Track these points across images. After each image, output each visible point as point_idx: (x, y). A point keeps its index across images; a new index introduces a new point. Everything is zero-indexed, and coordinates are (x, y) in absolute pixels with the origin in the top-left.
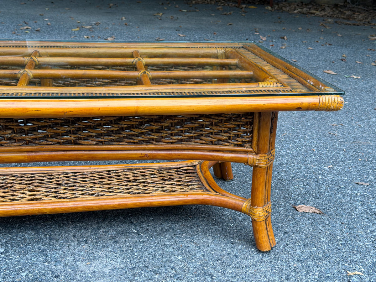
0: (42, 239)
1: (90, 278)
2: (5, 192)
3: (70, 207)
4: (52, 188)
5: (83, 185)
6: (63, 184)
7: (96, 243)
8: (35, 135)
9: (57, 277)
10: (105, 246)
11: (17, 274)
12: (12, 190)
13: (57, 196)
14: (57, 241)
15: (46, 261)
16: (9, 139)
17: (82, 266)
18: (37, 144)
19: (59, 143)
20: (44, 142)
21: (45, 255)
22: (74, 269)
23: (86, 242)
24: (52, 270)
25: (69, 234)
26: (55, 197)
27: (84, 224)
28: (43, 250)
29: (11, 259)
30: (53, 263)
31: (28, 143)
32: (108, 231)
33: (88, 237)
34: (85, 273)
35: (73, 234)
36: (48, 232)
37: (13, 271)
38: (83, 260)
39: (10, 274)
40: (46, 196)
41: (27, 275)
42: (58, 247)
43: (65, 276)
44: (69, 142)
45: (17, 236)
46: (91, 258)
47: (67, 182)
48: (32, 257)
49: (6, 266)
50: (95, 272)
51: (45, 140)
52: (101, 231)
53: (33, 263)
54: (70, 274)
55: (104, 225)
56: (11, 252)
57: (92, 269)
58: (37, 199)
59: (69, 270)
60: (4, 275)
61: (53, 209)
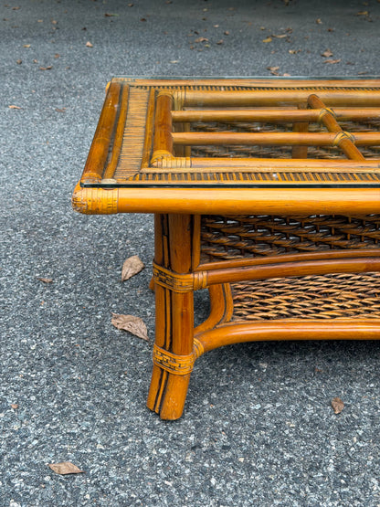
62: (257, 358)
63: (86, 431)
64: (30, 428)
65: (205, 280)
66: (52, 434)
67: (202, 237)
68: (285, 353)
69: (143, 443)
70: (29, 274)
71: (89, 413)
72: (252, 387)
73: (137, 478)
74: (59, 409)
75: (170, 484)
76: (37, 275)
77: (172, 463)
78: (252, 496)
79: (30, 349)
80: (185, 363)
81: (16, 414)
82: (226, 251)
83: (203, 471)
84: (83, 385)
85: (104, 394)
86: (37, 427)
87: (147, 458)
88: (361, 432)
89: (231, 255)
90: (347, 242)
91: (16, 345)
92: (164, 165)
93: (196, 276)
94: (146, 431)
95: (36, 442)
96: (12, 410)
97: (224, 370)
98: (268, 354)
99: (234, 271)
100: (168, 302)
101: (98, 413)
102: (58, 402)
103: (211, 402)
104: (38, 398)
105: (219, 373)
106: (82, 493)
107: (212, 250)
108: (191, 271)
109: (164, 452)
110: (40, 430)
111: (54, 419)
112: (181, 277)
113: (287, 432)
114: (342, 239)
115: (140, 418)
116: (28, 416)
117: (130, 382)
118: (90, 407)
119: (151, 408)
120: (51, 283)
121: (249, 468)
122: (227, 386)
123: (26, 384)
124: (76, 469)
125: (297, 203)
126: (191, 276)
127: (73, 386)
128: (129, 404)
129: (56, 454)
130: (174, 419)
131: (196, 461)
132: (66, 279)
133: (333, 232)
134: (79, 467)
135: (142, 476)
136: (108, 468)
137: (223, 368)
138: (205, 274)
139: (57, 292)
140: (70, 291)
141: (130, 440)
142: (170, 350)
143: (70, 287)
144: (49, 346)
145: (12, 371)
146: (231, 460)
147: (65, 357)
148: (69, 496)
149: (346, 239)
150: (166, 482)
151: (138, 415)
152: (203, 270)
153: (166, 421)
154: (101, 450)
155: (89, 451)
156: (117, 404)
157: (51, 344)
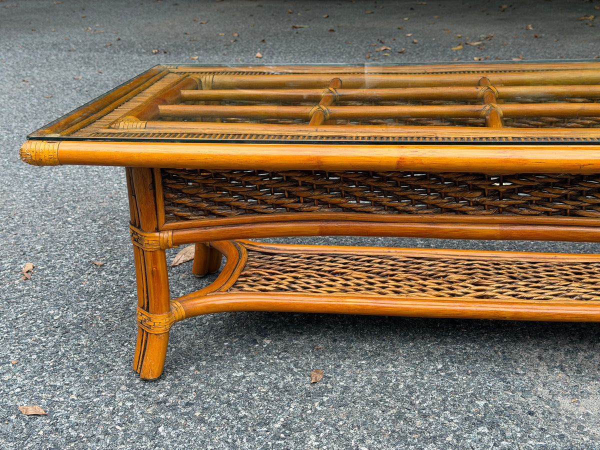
0: (492, 356)
1: (584, 422)
2: (439, 284)
3: (542, 313)
4: (505, 283)
5: (553, 282)
6: (520, 277)
7: (579, 372)
8: (513, 199)
9: (531, 413)
10: (593, 378)
11: (471, 402)
12: (448, 281)
13: (517, 295)
14: (515, 362)
15: (508, 388)
16: (476, 204)
17: (565, 403)
18: (516, 213)
19: (547, 213)
20: (526, 211)
21: (504, 380)
22: (554, 406)
23: (562, 369)
24: (520, 403)
25: (531, 354)
26: (514, 296)
27: (550, 342)
28: (500, 373)
29: (455, 380)
30: (520, 394)
31: (500, 211)
32: (592, 357)
33: (562, 361)
34: (573, 414)
35: (536, 354)
36: (499, 348)
37: (464, 397)
38: (564, 395)
39: (460, 401)
40: (501, 293)
41: (486, 405)
42: (522, 372)
43: (543, 414)
44: (563, 213)
45: (455, 349)
46: (577, 395)
47: (525, 275)
48: (485, 380)
49: (452, 389)
50: (588, 414)
51: (528, 208)
52: (581, 355)
53: (491, 390)
54: (550, 413)
55: (584, 348)
56: (453, 370)
57: (582, 409)
58: (488, 297)
59: (548, 407)
60: (452, 400)
61: (516, 313)
62: (265, 336)
63: (68, 384)
64: (19, 379)
65: (170, 239)
66: (36, 385)
67: (165, 199)
68: (294, 333)
69: (115, 396)
70: (85, 258)
71: (78, 371)
72: (244, 358)
73: (92, 424)
74: (53, 366)
75: (120, 429)
76: (93, 259)
77: (132, 413)
78: (189, 442)
79: (53, 318)
81: (13, 368)
82: (190, 211)
83: (157, 422)
84: (85, 349)
85: (101, 357)
86: (26, 379)
87: (111, 408)
88: (325, 399)
89: (195, 216)
90: (300, 205)
91: (42, 315)
92: (121, 127)
93: (162, 235)
94: (123, 388)
95: (19, 390)
96: (11, 365)
97: (226, 344)
98: (278, 332)
99: (197, 231)
101: (86, 371)
102: (55, 361)
103: (198, 369)
104: (39, 357)
105: (220, 346)
106: (37, 430)
107: (177, 210)
108: (157, 230)
109: (129, 404)
110: (26, 381)
111: (44, 374)
112: (147, 235)
113: (254, 395)
114: (295, 202)
115: (123, 378)
116: (22, 371)
117: (131, 350)
118: (82, 367)
119: (135, 369)
120: (103, 265)
121: (201, 420)
122: (221, 357)
123: (34, 345)
124: (42, 412)
126: (157, 234)
127: (76, 350)
128: (120, 365)
129: (31, 400)
130: (151, 378)
131: (155, 413)
132: (118, 264)
133: (287, 195)
134: (46, 411)
135: (99, 422)
136: (71, 413)
137: (226, 342)
138: (170, 233)
139: (104, 273)
140: (117, 273)
141: (103, 394)
142: (148, 310)
143: (119, 269)
144: (72, 316)
145: (27, 335)
146: (187, 414)
147: (82, 326)
148: (24, 431)
149: (299, 202)
150: (118, 427)
151: (122, 375)
152: (168, 230)
153: (145, 380)
154: (73, 400)
155: (62, 399)
156: (108, 366)
157: (75, 315)
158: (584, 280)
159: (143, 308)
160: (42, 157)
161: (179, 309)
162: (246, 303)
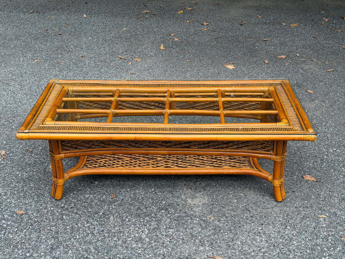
0: (170, 185)
1: (193, 207)
3: (184, 172)
5: (190, 160)
7: (196, 189)
8: (171, 143)
9: (178, 205)
10: (199, 192)
11: (161, 202)
13: (178, 166)
14: (177, 187)
15: (173, 197)
16: (160, 145)
17: (189, 201)
18: (172, 147)
19: (182, 148)
20: (175, 147)
21: (172, 194)
22: (186, 202)
23: (191, 188)
24: (176, 202)
25: (182, 184)
27: (189, 178)
28: (171, 191)
29: (158, 195)
30: (176, 198)
31: (168, 147)
32: (201, 184)
33: (191, 186)
34: (190, 204)
35: (184, 184)
36: (173, 182)
37: (159, 200)
38: (189, 198)
39: (158, 202)
40: (172, 165)
41: (165, 203)
42: (178, 191)
43: (182, 205)
44: (186, 147)
45: (159, 183)
46: (193, 197)
48: (166, 194)
49: (156, 198)
50: (195, 204)
51: (176, 146)
52: (198, 183)
53: (168, 198)
54: (184, 205)
55: (199, 180)
56: (157, 191)
57: (194, 203)
58: (168, 167)
59: (184, 202)
60: (155, 202)
61: (176, 173)
62: (96, 181)
63: (30, 202)
64: (13, 201)
65: (64, 156)
66: (19, 203)
67: (61, 144)
68: (106, 179)
69: (47, 206)
70: (24, 148)
71: (33, 197)
72: (89, 190)
73: (42, 216)
74: (23, 196)
75: (51, 217)
76: (28, 148)
77: (54, 212)
78: (74, 221)
79: (18, 176)
80: (61, 182)
81: (9, 197)
82: (70, 148)
83: (62, 214)
84: (33, 188)
85: (39, 191)
86: (15, 201)
87: (47, 210)
88: (116, 204)
89: (71, 149)
90: (106, 146)
91: (14, 175)
92: (47, 124)
93: (61, 155)
94: (49, 203)
95: (14, 205)
96: (8, 196)
97: (82, 184)
98: (100, 179)
99: (73, 154)
100: (54, 163)
101: (35, 197)
102: (24, 194)
103: (73, 194)
104: (17, 192)
105: (80, 185)
106: (24, 219)
107: (65, 147)
108: (59, 154)
109: (52, 209)
110: (16, 202)
111: (21, 199)
112: (56, 156)
113: (93, 203)
114: (104, 145)
115: (48, 199)
116: (13, 198)
117: (49, 188)
118: (34, 195)
119: (52, 196)
120: (32, 151)
121: (77, 213)
122: (81, 189)
123: (15, 188)
124: (24, 213)
125: (79, 137)
126: (59, 155)
127: (30, 189)
128: (46, 194)
129: (19, 209)
130: (58, 199)
131: (61, 211)
132: (38, 150)
133: (101, 142)
134: (25, 212)
135: (43, 215)
136: (34, 213)
137: (82, 183)
138: (63, 155)
139: (33, 155)
140: (38, 154)
141: (43, 205)
143: (39, 153)
144: (25, 175)
145: (11, 183)
146: (72, 211)
147: (30, 179)
148: (20, 220)
149: (106, 145)
150: (50, 217)
151: (48, 198)
152: (63, 153)
153: (56, 200)
154: (33, 208)
155: (29, 208)
156: (42, 195)
157: (26, 174)
158: (200, 159)
159: (55, 177)
160: (23, 138)
161: (67, 176)
162: (89, 172)
